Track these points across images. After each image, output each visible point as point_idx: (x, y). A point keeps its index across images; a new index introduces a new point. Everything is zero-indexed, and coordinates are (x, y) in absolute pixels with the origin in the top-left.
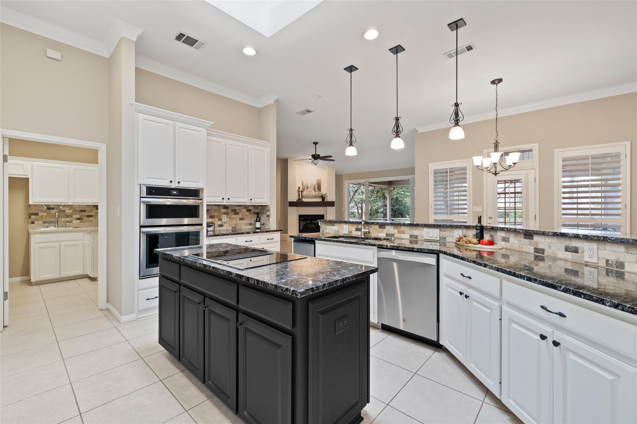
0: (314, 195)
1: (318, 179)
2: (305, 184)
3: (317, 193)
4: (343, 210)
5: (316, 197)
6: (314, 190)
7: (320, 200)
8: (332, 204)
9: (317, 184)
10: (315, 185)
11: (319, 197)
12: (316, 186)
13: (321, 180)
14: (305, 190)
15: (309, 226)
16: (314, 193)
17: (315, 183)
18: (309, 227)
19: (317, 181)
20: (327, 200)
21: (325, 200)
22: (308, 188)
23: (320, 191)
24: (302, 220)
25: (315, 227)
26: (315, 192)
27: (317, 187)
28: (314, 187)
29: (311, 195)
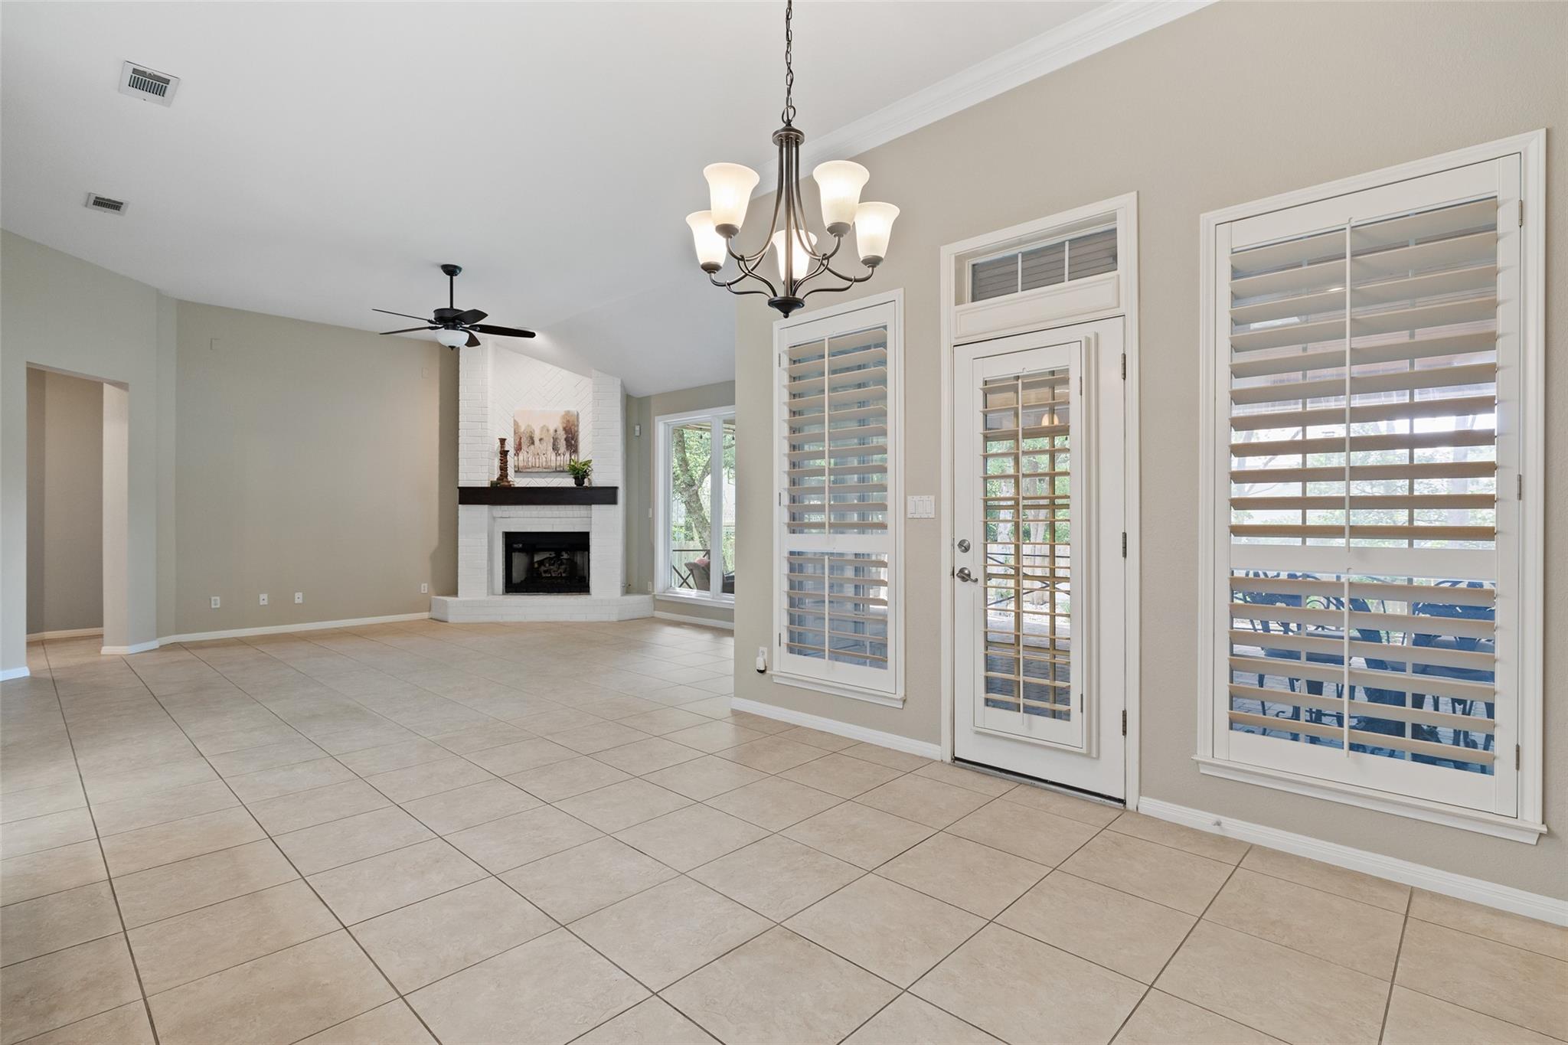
0: (553, 465)
1: (568, 413)
2: (522, 429)
3: (565, 459)
4: (651, 516)
5: (558, 471)
6: (555, 448)
7: (569, 482)
8: (607, 495)
9: (564, 429)
10: (556, 431)
11: (568, 472)
12: (562, 435)
13: (578, 415)
14: (524, 447)
15: (545, 572)
16: (553, 460)
17: (556, 424)
18: (544, 575)
19: (564, 417)
20: (590, 483)
21: (586, 483)
22: (533, 443)
23: (575, 452)
24: (519, 550)
25: (564, 575)
26: (558, 454)
27: (566, 439)
28: (555, 440)
29: (544, 464)
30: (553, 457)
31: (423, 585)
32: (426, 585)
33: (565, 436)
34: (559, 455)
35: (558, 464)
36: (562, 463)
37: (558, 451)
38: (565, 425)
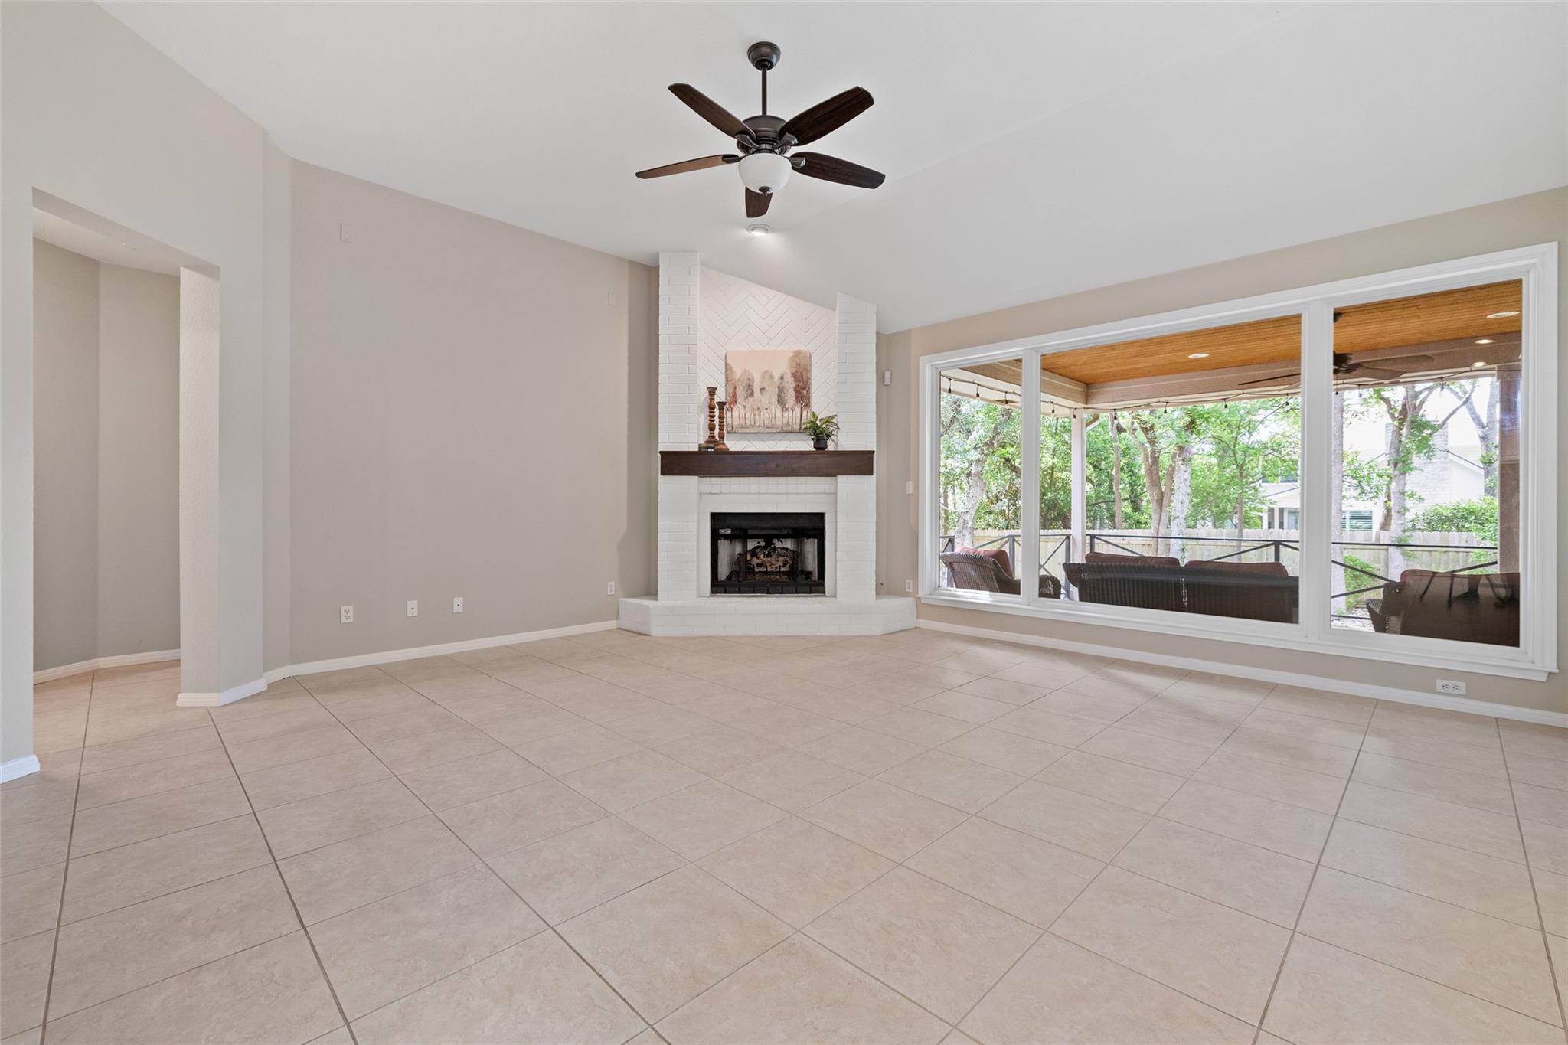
0: (779, 423)
1: (798, 353)
2: (738, 374)
3: (794, 416)
4: (910, 490)
5: (786, 432)
6: (781, 401)
7: (806, 445)
8: (860, 463)
9: (794, 375)
10: (782, 378)
11: (802, 431)
12: (790, 384)
13: (811, 356)
14: (740, 399)
15: (759, 565)
16: (778, 416)
17: (782, 368)
18: (757, 569)
19: (792, 359)
20: (836, 443)
21: (831, 446)
22: (752, 394)
23: (808, 405)
24: (726, 537)
25: (782, 569)
26: (784, 409)
27: (795, 390)
28: (781, 390)
29: (767, 422)
30: (779, 413)
31: (609, 583)
32: (613, 583)
33: (793, 385)
34: (787, 410)
35: (785, 422)
36: (790, 420)
37: (785, 404)
38: (794, 370)
